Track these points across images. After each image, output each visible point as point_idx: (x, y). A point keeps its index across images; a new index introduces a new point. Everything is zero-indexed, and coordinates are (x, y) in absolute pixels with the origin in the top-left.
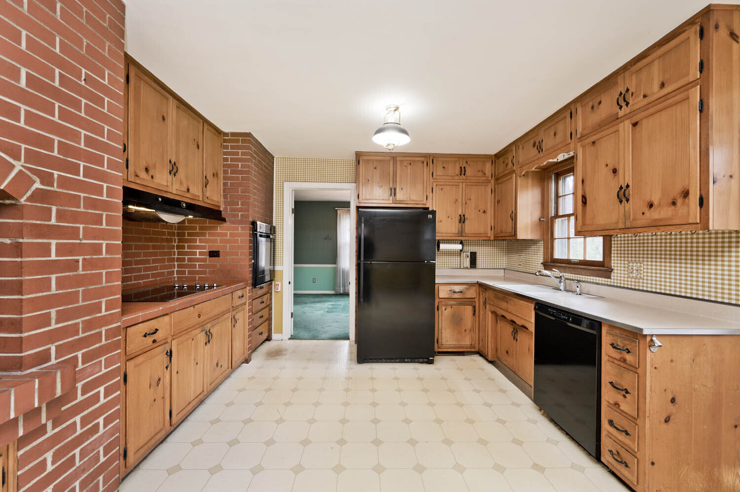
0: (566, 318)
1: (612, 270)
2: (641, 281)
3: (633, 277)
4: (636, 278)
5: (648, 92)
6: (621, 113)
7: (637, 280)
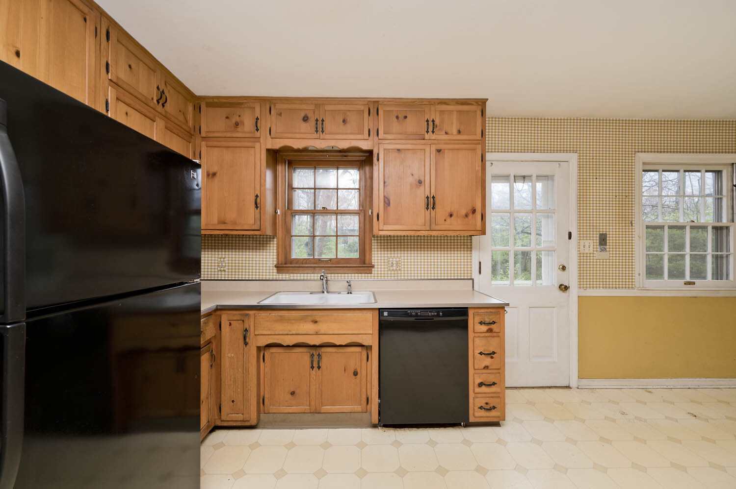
0: (436, 314)
1: (373, 267)
2: (399, 272)
3: (393, 270)
4: (396, 270)
5: (449, 132)
6: (427, 136)
7: (396, 272)
